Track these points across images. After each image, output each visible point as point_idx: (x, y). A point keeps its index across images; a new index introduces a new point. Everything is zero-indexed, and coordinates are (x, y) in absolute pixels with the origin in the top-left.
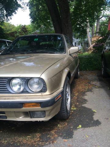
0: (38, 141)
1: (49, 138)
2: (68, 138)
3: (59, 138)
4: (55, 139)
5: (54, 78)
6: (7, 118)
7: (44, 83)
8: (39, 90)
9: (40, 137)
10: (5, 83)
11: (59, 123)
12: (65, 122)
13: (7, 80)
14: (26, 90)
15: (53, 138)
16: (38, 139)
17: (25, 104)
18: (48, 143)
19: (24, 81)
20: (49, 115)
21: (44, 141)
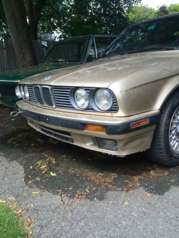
0: (109, 182)
1: (127, 184)
2: (155, 193)
3: (142, 188)
4: (133, 188)
5: (135, 90)
6: (73, 142)
7: (113, 97)
8: (108, 108)
9: (114, 179)
10: (68, 94)
11: (153, 170)
12: (165, 170)
13: (69, 90)
14: (91, 106)
15: (131, 185)
16: (110, 180)
17: (87, 126)
18: (120, 189)
19: (88, 93)
20: (123, 149)
21: (116, 185)
